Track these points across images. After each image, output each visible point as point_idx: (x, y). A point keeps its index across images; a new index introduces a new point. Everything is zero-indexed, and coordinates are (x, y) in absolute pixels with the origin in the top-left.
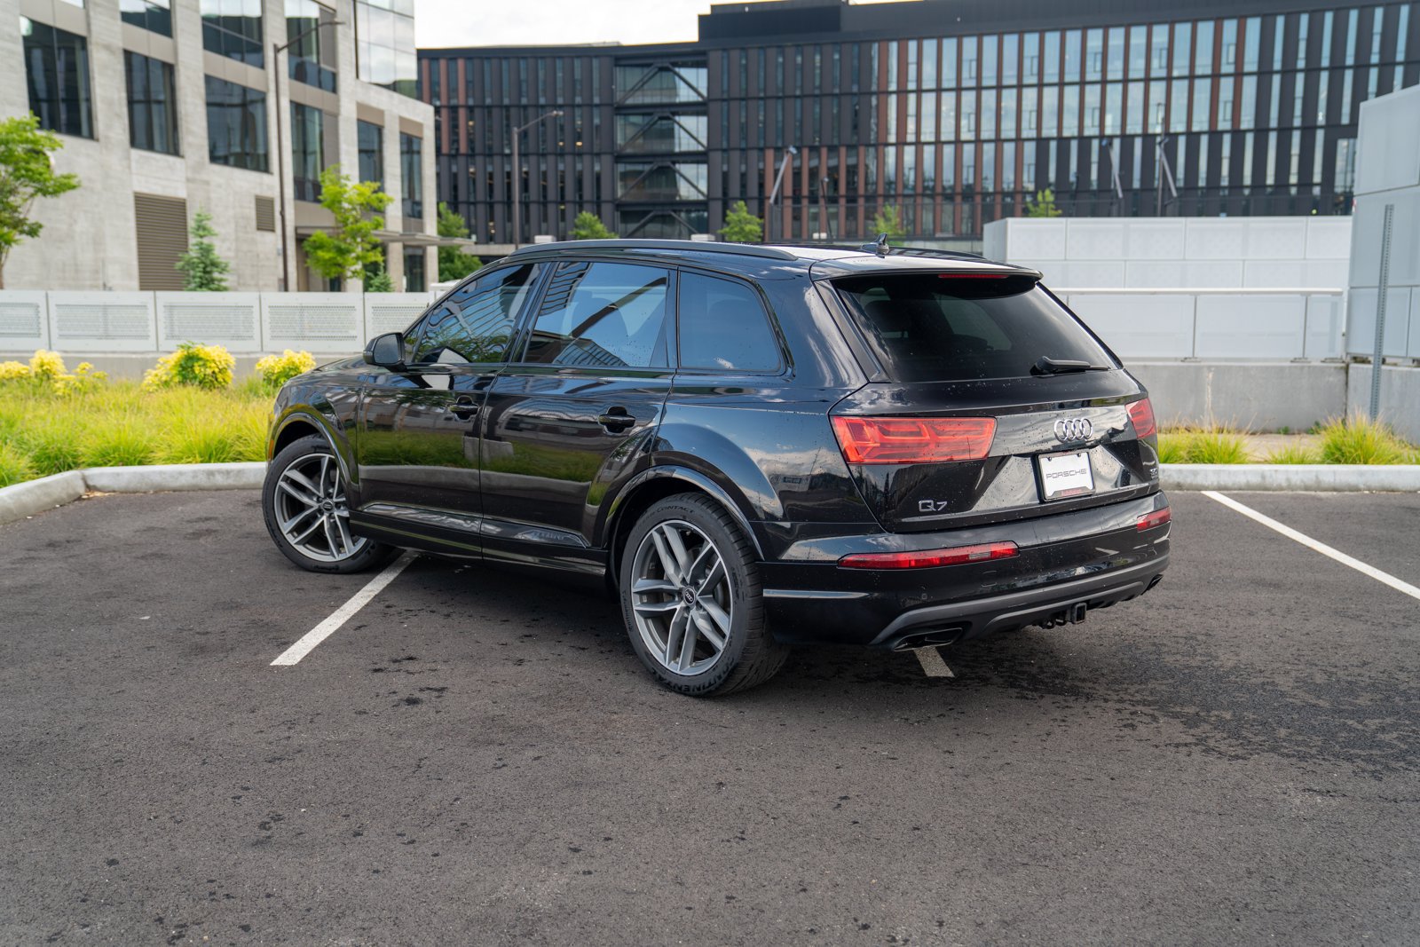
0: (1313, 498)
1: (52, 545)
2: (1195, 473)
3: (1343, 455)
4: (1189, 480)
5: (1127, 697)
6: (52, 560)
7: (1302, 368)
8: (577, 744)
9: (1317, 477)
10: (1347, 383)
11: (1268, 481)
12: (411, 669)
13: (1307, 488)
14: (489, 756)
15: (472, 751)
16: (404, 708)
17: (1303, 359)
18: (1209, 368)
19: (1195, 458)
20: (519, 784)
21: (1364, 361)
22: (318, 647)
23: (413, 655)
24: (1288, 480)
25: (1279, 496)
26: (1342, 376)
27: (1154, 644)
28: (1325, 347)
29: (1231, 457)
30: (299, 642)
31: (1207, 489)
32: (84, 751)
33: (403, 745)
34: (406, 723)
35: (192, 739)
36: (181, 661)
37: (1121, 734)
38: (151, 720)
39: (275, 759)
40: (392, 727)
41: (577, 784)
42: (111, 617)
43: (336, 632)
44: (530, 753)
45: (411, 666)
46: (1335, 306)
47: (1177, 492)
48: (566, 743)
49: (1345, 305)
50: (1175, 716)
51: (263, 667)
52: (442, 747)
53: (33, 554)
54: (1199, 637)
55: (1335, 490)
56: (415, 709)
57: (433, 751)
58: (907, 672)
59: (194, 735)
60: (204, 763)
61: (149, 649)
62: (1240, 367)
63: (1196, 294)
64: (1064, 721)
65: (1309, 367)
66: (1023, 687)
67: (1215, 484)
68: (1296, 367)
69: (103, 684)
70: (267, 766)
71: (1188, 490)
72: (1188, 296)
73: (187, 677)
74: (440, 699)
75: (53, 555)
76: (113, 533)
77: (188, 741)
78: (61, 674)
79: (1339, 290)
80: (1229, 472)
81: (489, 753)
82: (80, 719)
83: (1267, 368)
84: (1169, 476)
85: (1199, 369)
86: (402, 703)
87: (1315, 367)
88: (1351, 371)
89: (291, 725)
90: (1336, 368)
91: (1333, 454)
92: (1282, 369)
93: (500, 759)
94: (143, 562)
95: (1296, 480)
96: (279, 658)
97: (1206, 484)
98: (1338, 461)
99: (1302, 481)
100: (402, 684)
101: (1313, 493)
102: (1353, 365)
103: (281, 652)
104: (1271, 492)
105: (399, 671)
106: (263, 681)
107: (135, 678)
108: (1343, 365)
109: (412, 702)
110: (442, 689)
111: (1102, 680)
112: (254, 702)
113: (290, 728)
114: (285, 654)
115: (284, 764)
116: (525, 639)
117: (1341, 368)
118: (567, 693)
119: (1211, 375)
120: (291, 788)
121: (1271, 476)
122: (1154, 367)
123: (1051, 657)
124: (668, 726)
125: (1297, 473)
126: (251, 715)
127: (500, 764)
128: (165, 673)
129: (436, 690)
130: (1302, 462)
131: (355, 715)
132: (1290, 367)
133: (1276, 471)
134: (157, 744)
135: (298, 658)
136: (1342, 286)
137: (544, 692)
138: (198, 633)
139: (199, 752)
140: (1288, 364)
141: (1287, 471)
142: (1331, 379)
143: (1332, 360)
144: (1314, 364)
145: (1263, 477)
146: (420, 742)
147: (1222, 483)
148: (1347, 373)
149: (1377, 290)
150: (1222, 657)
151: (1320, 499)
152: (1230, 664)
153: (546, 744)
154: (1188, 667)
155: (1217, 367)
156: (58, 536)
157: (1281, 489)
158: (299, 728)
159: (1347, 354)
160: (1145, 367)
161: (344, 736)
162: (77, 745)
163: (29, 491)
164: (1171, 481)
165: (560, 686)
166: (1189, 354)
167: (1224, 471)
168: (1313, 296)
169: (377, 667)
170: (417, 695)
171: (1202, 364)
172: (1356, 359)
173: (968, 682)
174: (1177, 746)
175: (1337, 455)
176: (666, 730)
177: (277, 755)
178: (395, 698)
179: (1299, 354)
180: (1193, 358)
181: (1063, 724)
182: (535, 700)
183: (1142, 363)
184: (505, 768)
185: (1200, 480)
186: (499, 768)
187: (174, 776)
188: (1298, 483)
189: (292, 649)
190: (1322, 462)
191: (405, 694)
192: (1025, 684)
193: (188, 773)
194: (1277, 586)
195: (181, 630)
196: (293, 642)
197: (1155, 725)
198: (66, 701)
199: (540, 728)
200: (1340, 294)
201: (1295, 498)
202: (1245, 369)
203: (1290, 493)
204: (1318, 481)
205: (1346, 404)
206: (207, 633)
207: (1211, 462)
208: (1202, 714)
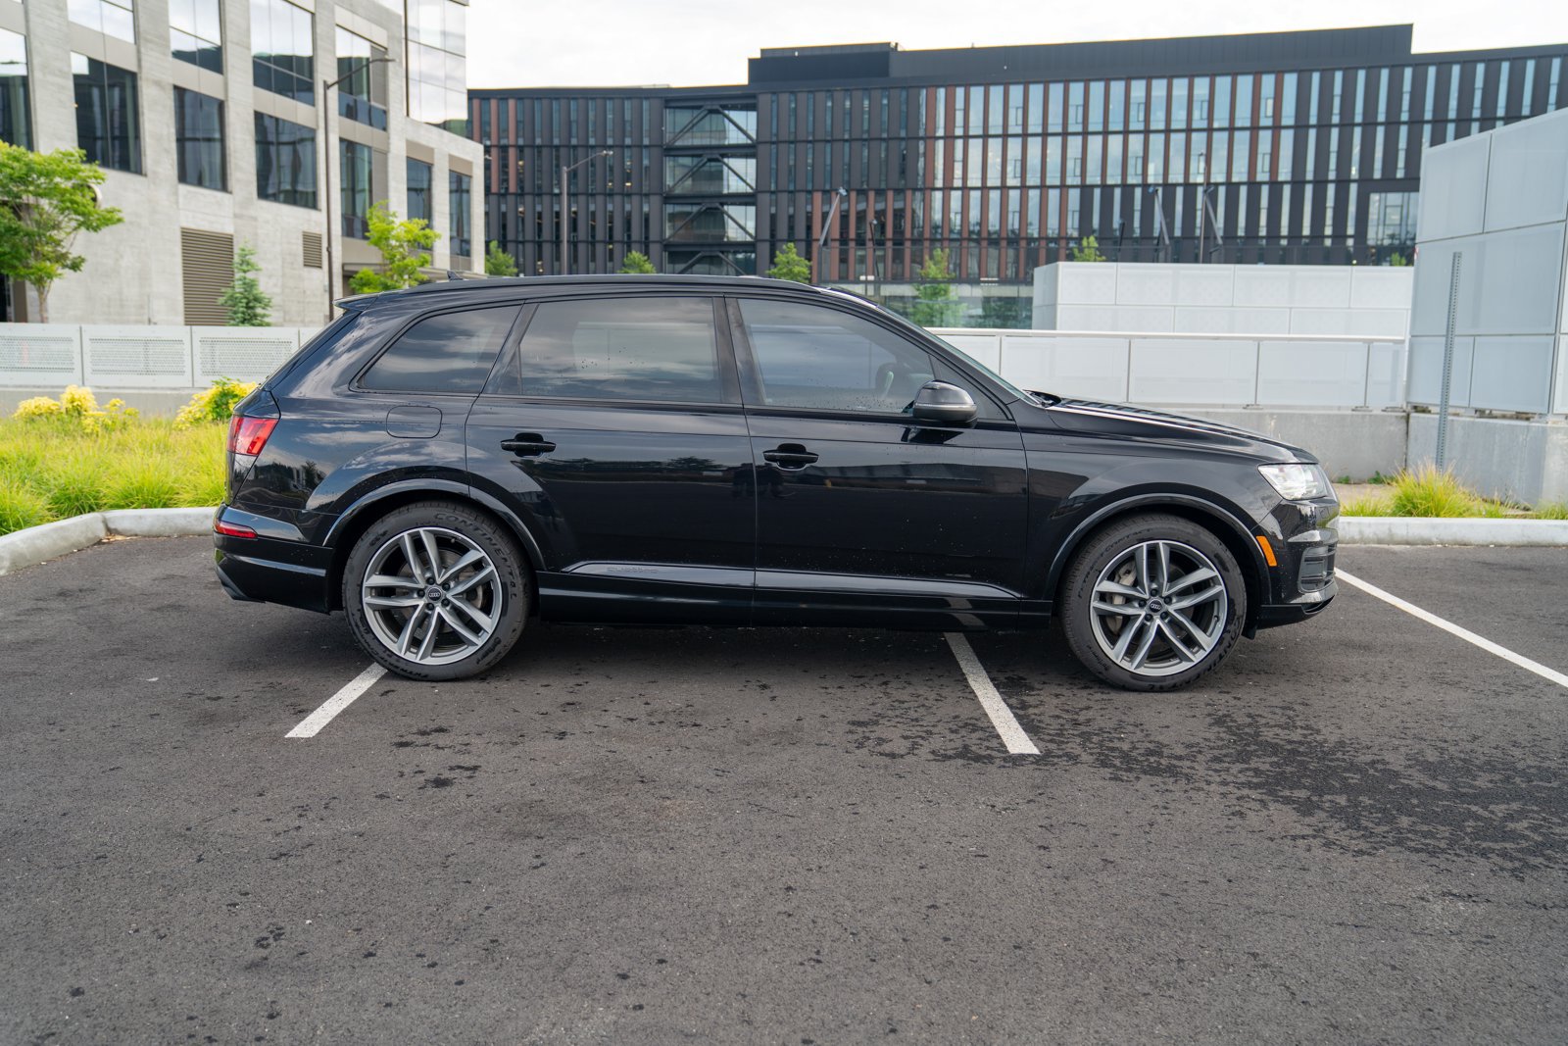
0: (1387, 552)
1: (63, 594)
3: (1415, 507)
5: (1230, 779)
6: (60, 611)
7: (1364, 416)
8: (625, 837)
9: (1390, 530)
10: (1407, 433)
12: (441, 744)
13: (1380, 542)
14: (525, 853)
15: (506, 846)
16: (430, 791)
17: (1365, 407)
18: (1271, 415)
20: (559, 889)
21: (1425, 410)
22: (339, 716)
23: (444, 725)
24: (1361, 532)
25: (1352, 549)
26: (1404, 425)
27: (1249, 716)
28: (1387, 396)
30: (319, 710)
32: (63, 843)
33: (428, 838)
34: (433, 809)
35: (188, 829)
36: (186, 731)
37: (1231, 823)
38: (144, 805)
39: (281, 855)
40: (417, 815)
41: (625, 889)
42: (115, 679)
43: (361, 698)
44: (573, 848)
45: (441, 739)
46: (1396, 355)
48: (613, 836)
49: (1407, 354)
50: (1287, 801)
51: (277, 739)
52: (471, 840)
53: (41, 604)
54: (1296, 707)
55: (1408, 543)
56: (444, 792)
57: (462, 846)
58: (988, 748)
59: (192, 824)
60: (199, 861)
61: (152, 716)
62: (1302, 414)
64: (1166, 808)
65: (1371, 416)
66: (1115, 766)
68: (1358, 416)
69: (97, 760)
70: (272, 863)
72: (1250, 342)
73: (191, 751)
74: (471, 781)
75: (63, 606)
76: (130, 581)
77: (183, 832)
78: (52, 746)
79: (1402, 338)
81: (526, 848)
82: (65, 803)
83: (1329, 416)
85: (1261, 416)
86: (429, 785)
87: (1376, 416)
88: (1411, 421)
89: (303, 811)
90: (1396, 417)
91: (1404, 506)
92: (1343, 417)
93: (538, 857)
94: (158, 614)
95: (1369, 533)
96: (296, 729)
98: (1410, 514)
99: (1375, 534)
100: (432, 762)
101: (1386, 546)
102: (1414, 415)
103: (298, 722)
104: (1344, 545)
105: (427, 745)
106: (276, 757)
107: (133, 752)
108: (1404, 414)
109: (440, 783)
110: (475, 768)
111: (1200, 757)
112: (264, 783)
113: (300, 816)
114: (302, 724)
115: (291, 861)
116: (568, 708)
117: (1402, 417)
118: (614, 773)
119: (1273, 423)
120: (297, 892)
121: (1344, 529)
122: (1217, 413)
123: (1142, 731)
124: (728, 814)
125: (1370, 525)
126: (259, 799)
127: (536, 862)
128: (168, 746)
129: (467, 769)
130: (1373, 514)
131: (375, 799)
132: (1352, 415)
133: (1349, 523)
134: (148, 835)
135: (317, 729)
136: (1404, 334)
137: (588, 772)
138: (209, 698)
139: (196, 846)
140: (1350, 412)
141: (1359, 524)
142: (1392, 428)
143: (1393, 409)
144: (1375, 412)
146: (448, 834)
148: (1408, 422)
149: (1444, 339)
150: (1324, 731)
151: (1394, 553)
152: (1333, 739)
153: (590, 837)
154: (1290, 742)
155: (1279, 415)
156: (71, 584)
157: (1354, 542)
158: (311, 815)
159: (1408, 403)
160: (1207, 413)
161: (362, 826)
162: (58, 836)
163: (44, 535)
165: (606, 764)
166: (1251, 401)
168: (1375, 344)
169: (404, 740)
170: (447, 774)
171: (1266, 411)
172: (1416, 409)
173: (1056, 760)
174: (1294, 838)
175: (1408, 508)
176: (726, 820)
177: (284, 851)
178: (421, 778)
179: (1360, 403)
180: (1256, 405)
181: (1165, 811)
182: (578, 782)
183: (1204, 409)
184: (543, 868)
186: (536, 867)
187: (164, 877)
188: (1371, 536)
189: (311, 718)
190: (1394, 514)
191: (430, 775)
192: (1117, 762)
193: (180, 872)
194: (1367, 648)
195: (191, 695)
196: (312, 711)
197: (1265, 812)
198: (52, 780)
199: (584, 817)
200: (1403, 342)
201: (1369, 551)
202: (1307, 417)
203: (1363, 546)
204: (1391, 535)
205: (1406, 454)
206: (219, 698)
208: (1314, 799)
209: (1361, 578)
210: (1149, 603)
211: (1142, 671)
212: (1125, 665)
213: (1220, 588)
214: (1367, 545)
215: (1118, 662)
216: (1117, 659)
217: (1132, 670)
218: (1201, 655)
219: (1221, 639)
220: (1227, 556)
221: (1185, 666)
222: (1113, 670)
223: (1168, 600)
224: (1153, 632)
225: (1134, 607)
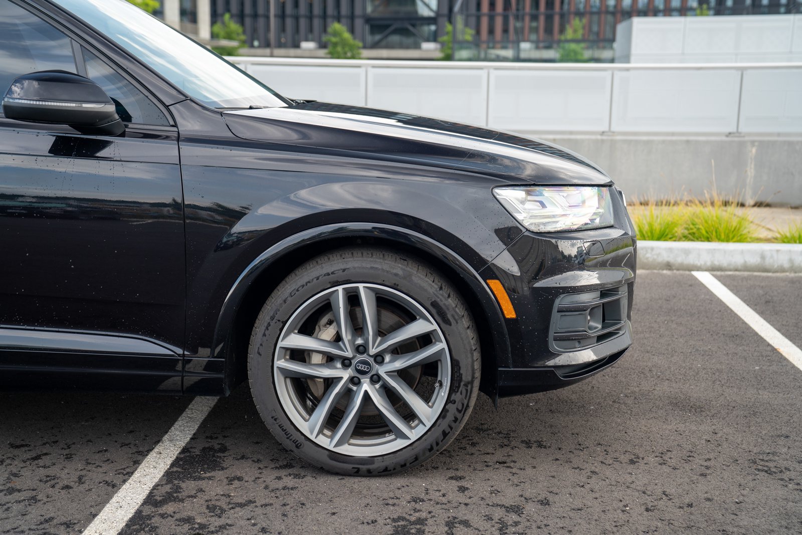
2: (687, 252)
4: (680, 259)
11: (768, 262)
18: (753, 142)
19: (693, 235)
24: (791, 261)
25: (777, 279)
29: (733, 235)
31: (699, 269)
47: (665, 272)
62: (785, 141)
63: (742, 70)
67: (709, 264)
71: (678, 270)
72: (733, 71)
80: (725, 252)
84: (659, 254)
85: (742, 144)
97: (698, 263)
104: (770, 274)
119: (754, 150)
121: (772, 257)
122: (697, 142)
133: (778, 251)
141: (790, 251)
145: (763, 257)
147: (716, 263)
155: (761, 142)
157: (783, 270)
160: (688, 142)
164: (660, 260)
166: (733, 129)
167: (719, 250)
171: (747, 139)
180: (738, 133)
183: (684, 138)
185: (691, 260)
194: (699, 409)
202: (790, 144)
203: (792, 275)
207: (708, 240)
209: (761, 313)
210: (354, 362)
211: (345, 450)
212: (323, 441)
213: (441, 345)
214: (797, 275)
215: (312, 438)
216: (312, 433)
217: (331, 448)
218: (420, 431)
219: (444, 412)
220: (452, 303)
221: (400, 444)
222: (307, 448)
223: (379, 358)
224: (358, 401)
225: (337, 368)
